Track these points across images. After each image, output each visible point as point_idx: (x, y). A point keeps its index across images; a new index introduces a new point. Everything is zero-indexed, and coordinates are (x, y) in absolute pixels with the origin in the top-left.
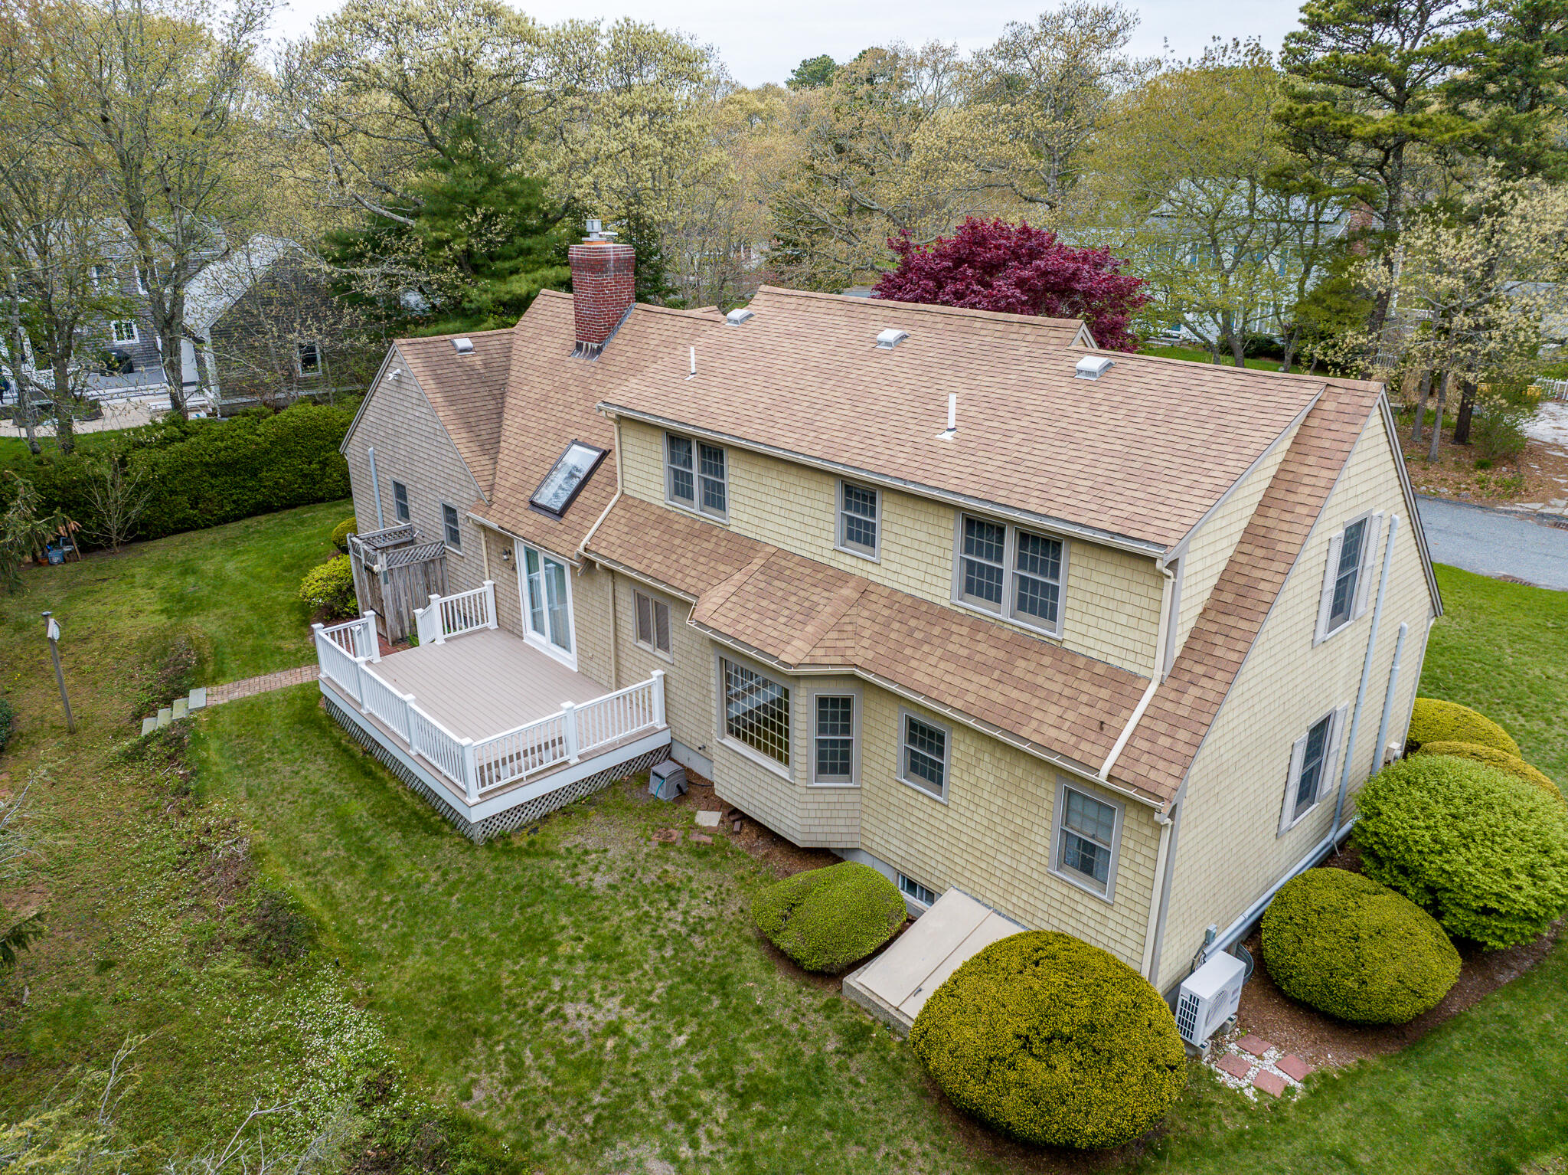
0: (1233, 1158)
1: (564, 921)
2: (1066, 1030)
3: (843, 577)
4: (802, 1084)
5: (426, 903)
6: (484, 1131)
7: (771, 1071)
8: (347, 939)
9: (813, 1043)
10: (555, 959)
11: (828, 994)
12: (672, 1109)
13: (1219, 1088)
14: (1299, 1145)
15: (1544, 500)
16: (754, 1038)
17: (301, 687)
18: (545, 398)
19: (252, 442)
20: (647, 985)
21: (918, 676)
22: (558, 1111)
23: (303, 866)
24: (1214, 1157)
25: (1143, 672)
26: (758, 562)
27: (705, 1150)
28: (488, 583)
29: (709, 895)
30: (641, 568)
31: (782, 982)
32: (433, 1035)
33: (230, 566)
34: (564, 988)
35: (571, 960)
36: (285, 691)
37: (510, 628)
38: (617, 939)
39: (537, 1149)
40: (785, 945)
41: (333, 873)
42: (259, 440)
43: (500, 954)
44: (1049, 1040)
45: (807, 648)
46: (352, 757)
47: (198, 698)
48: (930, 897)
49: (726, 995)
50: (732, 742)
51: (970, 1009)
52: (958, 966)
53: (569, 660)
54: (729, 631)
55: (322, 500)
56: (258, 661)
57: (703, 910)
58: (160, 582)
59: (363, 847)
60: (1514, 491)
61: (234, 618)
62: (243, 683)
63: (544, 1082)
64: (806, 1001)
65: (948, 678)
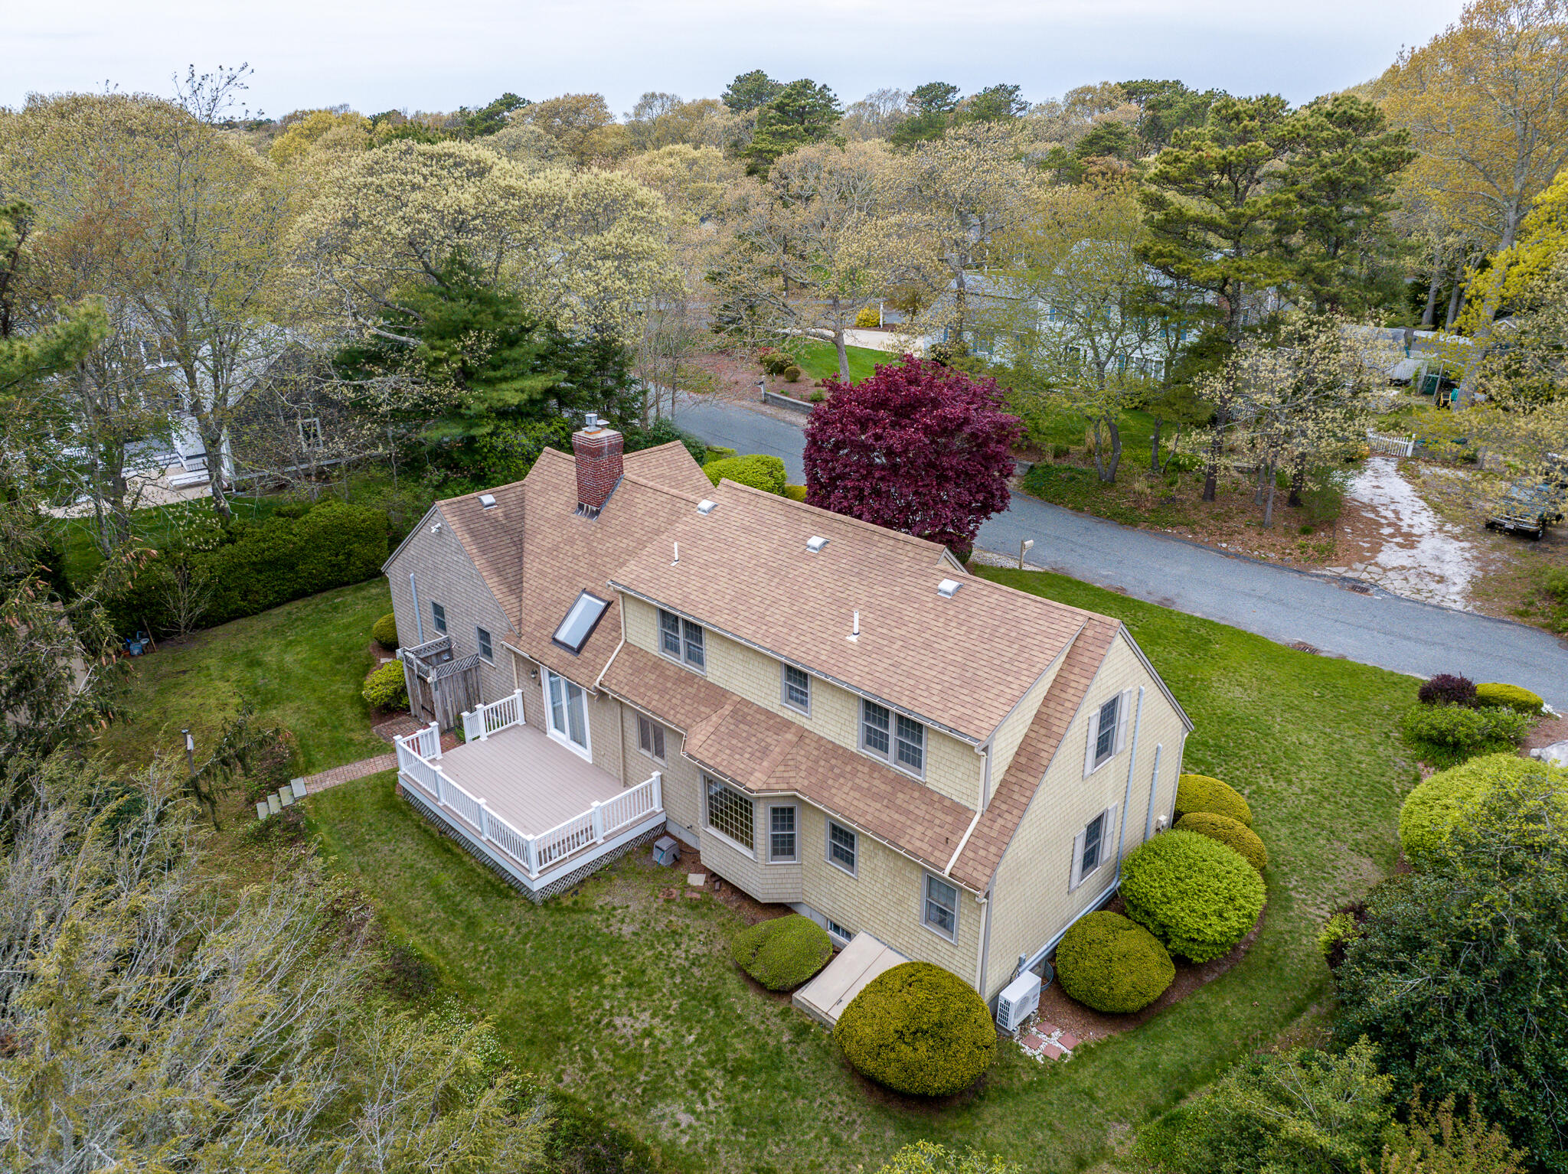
0: (1025, 1097)
1: (606, 960)
2: (925, 1027)
3: (788, 724)
4: (768, 1063)
5: (509, 950)
6: (574, 1100)
7: (749, 1056)
8: (459, 978)
9: (775, 1037)
10: (603, 987)
11: (783, 1004)
12: (690, 1082)
13: (1021, 1056)
14: (1064, 1088)
15: (1349, 565)
16: (737, 1035)
17: (379, 776)
18: (556, 548)
19: (290, 541)
20: (666, 1003)
21: (836, 800)
22: (619, 1087)
23: (416, 926)
24: (1013, 1098)
25: (972, 807)
26: (728, 708)
27: (712, 1106)
28: (518, 691)
29: (702, 938)
30: (644, 703)
31: (753, 997)
32: (531, 1042)
33: (288, 658)
34: (612, 1007)
35: (614, 988)
36: (367, 779)
37: (535, 724)
38: (643, 972)
39: (609, 1110)
40: (755, 974)
41: (439, 931)
42: (295, 539)
43: (566, 985)
44: (915, 1033)
45: (764, 778)
46: (432, 836)
47: (299, 787)
48: (849, 935)
49: (718, 1008)
50: (713, 831)
51: (869, 1015)
52: (863, 987)
53: (585, 754)
54: (711, 763)
55: (347, 584)
56: (341, 752)
57: (697, 949)
58: (233, 674)
59: (456, 911)
60: (1327, 555)
61: (308, 712)
62: (331, 772)
63: (608, 1069)
64: (769, 1009)
65: (855, 803)
